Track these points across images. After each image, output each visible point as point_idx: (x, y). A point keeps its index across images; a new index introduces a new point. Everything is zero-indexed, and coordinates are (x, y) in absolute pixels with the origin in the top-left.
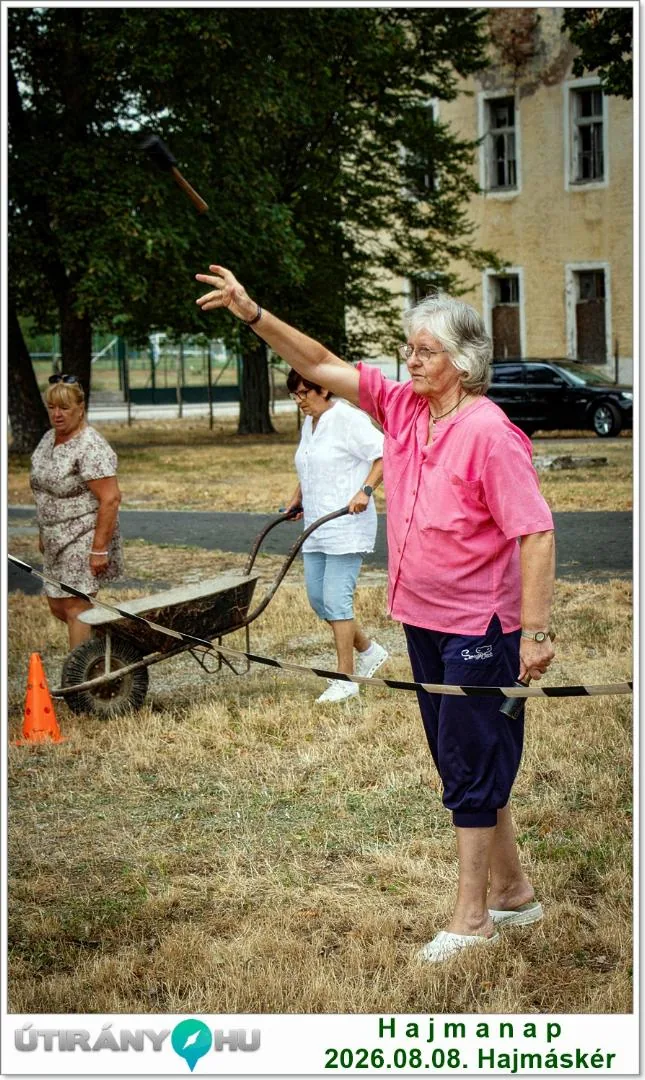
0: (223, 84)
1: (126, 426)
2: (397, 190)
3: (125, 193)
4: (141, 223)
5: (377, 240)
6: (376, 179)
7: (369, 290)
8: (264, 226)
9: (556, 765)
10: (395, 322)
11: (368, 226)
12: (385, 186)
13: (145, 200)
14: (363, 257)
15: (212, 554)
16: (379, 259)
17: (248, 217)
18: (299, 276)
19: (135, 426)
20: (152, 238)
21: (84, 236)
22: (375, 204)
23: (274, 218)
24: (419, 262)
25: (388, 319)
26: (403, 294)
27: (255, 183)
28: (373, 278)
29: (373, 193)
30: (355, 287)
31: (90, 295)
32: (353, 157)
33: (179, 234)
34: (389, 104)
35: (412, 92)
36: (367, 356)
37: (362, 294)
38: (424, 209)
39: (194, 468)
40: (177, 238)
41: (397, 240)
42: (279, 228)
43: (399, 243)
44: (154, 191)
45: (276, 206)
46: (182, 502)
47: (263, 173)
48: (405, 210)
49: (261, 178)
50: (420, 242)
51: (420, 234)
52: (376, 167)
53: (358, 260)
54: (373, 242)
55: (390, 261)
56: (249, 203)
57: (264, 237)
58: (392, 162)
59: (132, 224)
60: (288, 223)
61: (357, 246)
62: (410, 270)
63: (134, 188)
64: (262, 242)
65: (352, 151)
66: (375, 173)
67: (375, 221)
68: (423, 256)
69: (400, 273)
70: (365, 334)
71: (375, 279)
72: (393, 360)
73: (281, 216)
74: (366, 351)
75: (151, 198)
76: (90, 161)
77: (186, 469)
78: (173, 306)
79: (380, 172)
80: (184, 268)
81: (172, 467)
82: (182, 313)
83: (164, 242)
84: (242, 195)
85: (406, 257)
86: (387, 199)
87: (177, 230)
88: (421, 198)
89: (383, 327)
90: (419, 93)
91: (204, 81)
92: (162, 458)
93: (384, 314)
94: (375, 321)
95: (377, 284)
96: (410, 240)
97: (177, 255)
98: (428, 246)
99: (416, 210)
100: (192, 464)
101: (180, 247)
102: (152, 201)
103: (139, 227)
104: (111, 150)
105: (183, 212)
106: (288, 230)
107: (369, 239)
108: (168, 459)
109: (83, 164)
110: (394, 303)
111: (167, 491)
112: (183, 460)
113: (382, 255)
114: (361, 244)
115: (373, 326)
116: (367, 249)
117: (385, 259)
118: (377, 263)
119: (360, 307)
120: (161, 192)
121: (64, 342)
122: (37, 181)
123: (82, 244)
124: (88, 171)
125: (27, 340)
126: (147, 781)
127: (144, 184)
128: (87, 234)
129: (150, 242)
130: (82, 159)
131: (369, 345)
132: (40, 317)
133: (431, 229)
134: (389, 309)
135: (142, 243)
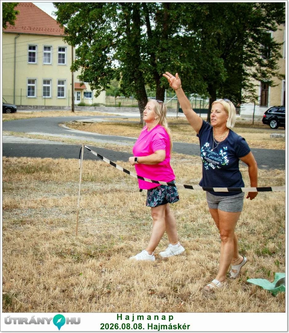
0: (206, 24)
1: (176, 119)
2: (257, 56)
3: (176, 53)
4: (180, 61)
5: (251, 70)
6: (252, 52)
7: (247, 84)
8: (215, 64)
9: (249, 220)
10: (254, 93)
11: (248, 65)
12: (255, 55)
13: (182, 55)
14: (247, 75)
15: (179, 154)
16: (251, 75)
17: (211, 61)
18: (224, 79)
19: (179, 119)
20: (183, 66)
21: (164, 65)
22: (251, 59)
23: (218, 62)
24: (262, 76)
25: (252, 92)
26: (258, 86)
27: (214, 52)
28: (249, 80)
29: (251, 56)
30: (244, 83)
31: (164, 81)
32: (246, 46)
33: (191, 65)
34: (257, 32)
35: (264, 29)
36: (245, 102)
37: (245, 85)
38: (265, 61)
39: (189, 131)
40: (190, 66)
41: (257, 70)
42: (219, 65)
43: (258, 71)
44: (184, 53)
45: (219, 59)
46: (180, 140)
47: (217, 49)
48: (259, 61)
49: (216, 51)
50: (264, 71)
51: (264, 69)
52: (252, 49)
53: (245, 75)
54: (249, 70)
55: (254, 76)
56: (212, 57)
57: (215, 67)
58: (257, 48)
59: (178, 62)
60: (222, 64)
61: (245, 71)
62: (260, 79)
63: (179, 52)
64: (214, 68)
65: (246, 44)
66: (252, 51)
67: (251, 64)
68: (264, 75)
69: (257, 79)
70: (245, 96)
71: (250, 81)
72: (253, 104)
73: (221, 62)
74: (245, 101)
75: (184, 55)
76: (167, 44)
77: (186, 131)
78: (188, 85)
79: (253, 50)
80: (191, 75)
81: (183, 130)
82: (190, 87)
83: (186, 67)
84: (210, 55)
85: (259, 75)
86: (254, 58)
87: (190, 64)
88: (264, 58)
89: (251, 94)
90: (266, 29)
91: (201, 23)
92: (181, 128)
93: (251, 91)
94: (248, 93)
95: (250, 82)
96: (260, 70)
97: (189, 71)
98: (266, 72)
99: (263, 62)
100: (188, 130)
101: (190, 69)
102: (184, 56)
103: (180, 62)
104: (173, 41)
105: (193, 59)
106: (222, 65)
107: (249, 69)
108: (182, 128)
109: (165, 45)
110: (254, 88)
111: (177, 137)
112: (186, 128)
113: (253, 74)
114: (246, 70)
115: (248, 94)
116: (248, 72)
117: (253, 75)
118: (251, 76)
119: (244, 88)
120: (186, 53)
121: (157, 94)
122: (152, 49)
123: (163, 67)
124: (166, 46)
125: (147, 93)
126: (131, 215)
127: (182, 51)
128: (165, 64)
129: (182, 67)
130: (165, 43)
131: (246, 99)
132: (151, 86)
133: (267, 67)
134: (253, 90)
135: (180, 67)
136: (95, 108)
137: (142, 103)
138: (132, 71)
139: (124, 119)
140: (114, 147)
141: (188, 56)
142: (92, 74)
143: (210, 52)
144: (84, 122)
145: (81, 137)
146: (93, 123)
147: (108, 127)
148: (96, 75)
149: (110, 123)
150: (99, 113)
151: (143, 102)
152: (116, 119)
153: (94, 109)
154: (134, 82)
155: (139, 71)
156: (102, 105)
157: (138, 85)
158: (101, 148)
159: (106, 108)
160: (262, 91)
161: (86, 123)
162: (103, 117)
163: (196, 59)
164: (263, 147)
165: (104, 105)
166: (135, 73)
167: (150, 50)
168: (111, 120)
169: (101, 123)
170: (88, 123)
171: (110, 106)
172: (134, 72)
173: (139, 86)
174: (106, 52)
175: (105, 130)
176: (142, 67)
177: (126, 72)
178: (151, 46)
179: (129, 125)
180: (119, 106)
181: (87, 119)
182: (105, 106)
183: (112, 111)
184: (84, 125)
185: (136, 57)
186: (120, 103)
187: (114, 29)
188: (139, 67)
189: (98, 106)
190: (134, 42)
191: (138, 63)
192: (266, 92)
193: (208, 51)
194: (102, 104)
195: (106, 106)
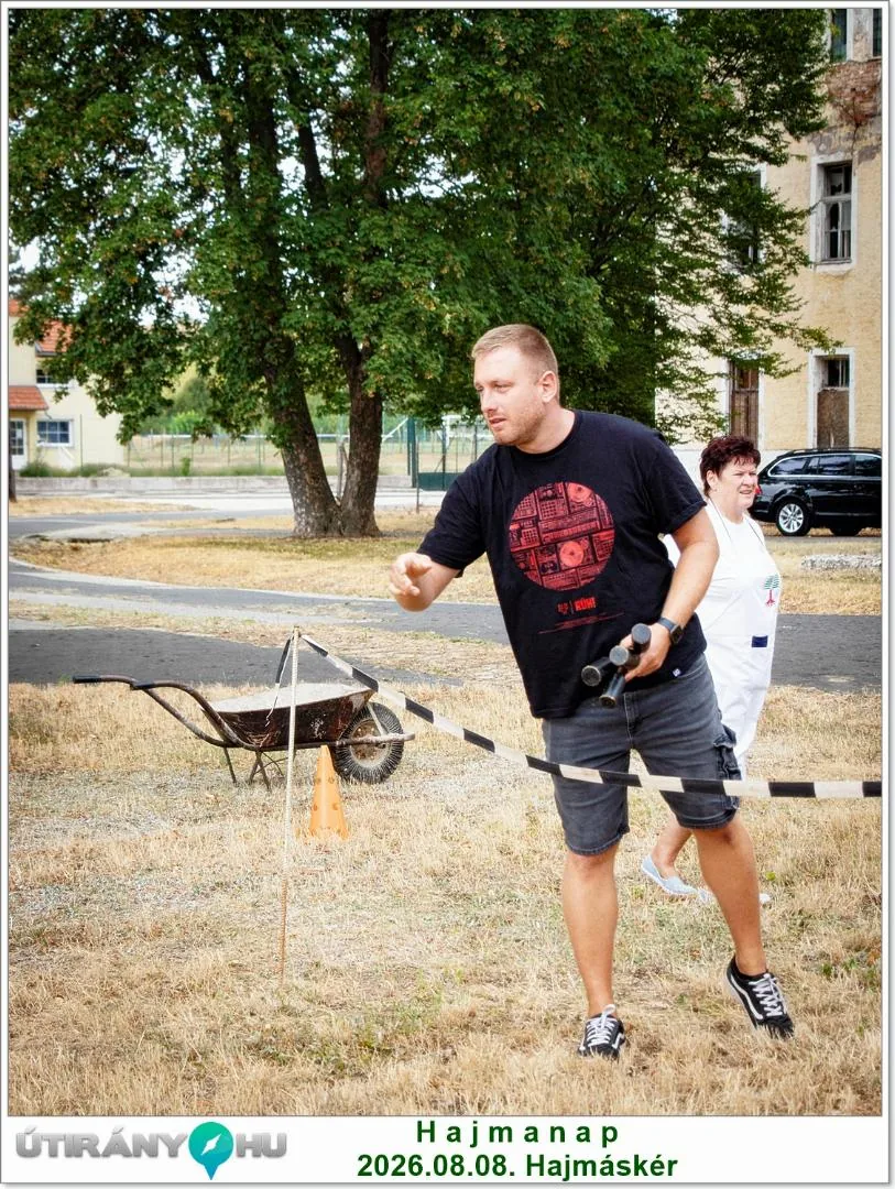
0: (532, 149)
1: (414, 513)
2: (717, 262)
3: (424, 263)
4: (439, 296)
5: (693, 316)
6: (694, 250)
7: (683, 370)
8: (570, 301)
10: (710, 404)
11: (684, 301)
12: (704, 258)
13: (445, 271)
14: (675, 335)
16: (694, 337)
17: (554, 292)
18: (603, 357)
19: (423, 513)
20: (450, 312)
21: (378, 310)
22: (693, 277)
23: (581, 293)
24: (739, 340)
25: (703, 403)
26: (721, 375)
27: (563, 254)
28: (687, 357)
29: (693, 265)
30: (667, 367)
31: (381, 373)
32: (670, 226)
33: (479, 309)
34: (712, 169)
35: (738, 156)
37: (675, 375)
38: (747, 283)
40: (477, 313)
41: (716, 316)
42: (586, 303)
43: (718, 320)
44: (455, 262)
45: (584, 280)
46: (474, 594)
47: (572, 244)
48: (725, 284)
49: (569, 250)
50: (741, 319)
51: (741, 310)
52: (695, 237)
53: (672, 338)
54: (689, 319)
55: (707, 339)
56: (555, 277)
57: (570, 314)
58: (713, 232)
59: (430, 298)
60: (596, 299)
61: (670, 322)
62: (728, 349)
63: (433, 258)
64: (567, 318)
65: (669, 219)
66: (693, 244)
67: (691, 295)
68: (743, 333)
69: (717, 353)
70: (676, 417)
71: (690, 358)
73: (589, 291)
74: (677, 437)
75: (452, 269)
76: (389, 229)
79: (699, 243)
83: (463, 316)
84: (546, 267)
85: (724, 335)
86: (706, 272)
87: (477, 304)
88: (743, 272)
89: (696, 410)
90: (746, 157)
91: (511, 145)
93: (698, 396)
94: (688, 403)
95: (691, 364)
96: (730, 317)
98: (749, 323)
99: (738, 284)
102: (453, 274)
103: (437, 300)
104: (411, 218)
105: (485, 284)
106: (594, 302)
107: (685, 314)
109: (382, 233)
110: (710, 384)
113: (699, 332)
114: (676, 321)
115: (686, 408)
116: (682, 326)
117: (701, 337)
118: (692, 341)
119: (673, 388)
120: (462, 263)
121: (353, 423)
122: (332, 251)
123: (375, 318)
124: (385, 239)
125: (314, 420)
126: (440, 885)
127: (445, 254)
128: (382, 307)
129: (448, 316)
130: (380, 227)
131: (678, 429)
132: (329, 395)
133: (753, 305)
134: (702, 390)
135: (440, 317)
136: (95, 484)
137: (298, 459)
138: (256, 336)
139: (218, 522)
140: (252, 633)
141: (470, 274)
142: (100, 351)
143: (547, 255)
144: (74, 541)
145: (105, 599)
146: (108, 541)
147: (179, 555)
148: (117, 357)
149: (178, 540)
150: (114, 501)
151: (302, 457)
152: (187, 522)
153: (88, 487)
154: (263, 380)
155: (282, 336)
156: (118, 472)
157: (284, 390)
158: (203, 639)
159: (138, 482)
160: (734, 395)
161: (82, 541)
162: (137, 518)
163: (497, 284)
164: (793, 607)
165: (124, 470)
166: (268, 345)
167: (322, 255)
168: (172, 526)
169: (142, 540)
170: (88, 541)
171: (149, 473)
172: (264, 341)
173: (287, 396)
174: (149, 267)
175: (172, 568)
176: (292, 322)
177: (233, 341)
178: (327, 238)
179: (253, 542)
180: (186, 471)
181: (80, 526)
182: (127, 476)
183: (159, 493)
184: (75, 549)
185: (271, 284)
186: (187, 462)
187: (175, 175)
188: (283, 320)
189: (102, 475)
190: (260, 227)
191: (280, 307)
192: (747, 401)
193: (539, 251)
194: (115, 467)
195: (134, 474)
